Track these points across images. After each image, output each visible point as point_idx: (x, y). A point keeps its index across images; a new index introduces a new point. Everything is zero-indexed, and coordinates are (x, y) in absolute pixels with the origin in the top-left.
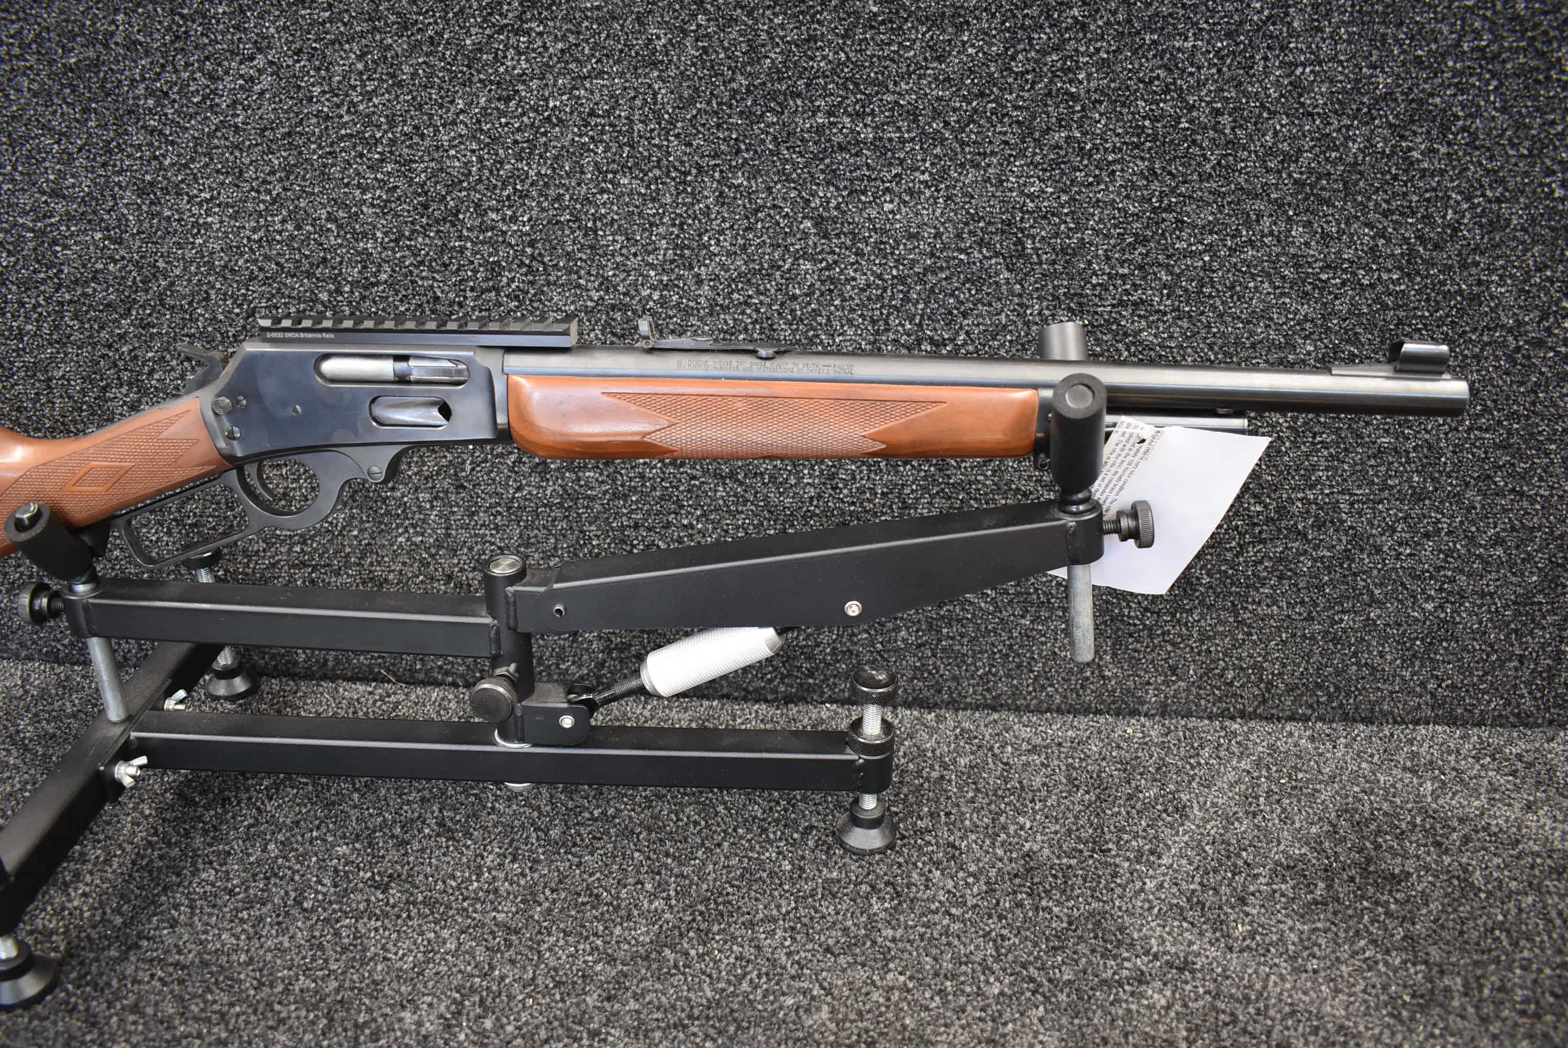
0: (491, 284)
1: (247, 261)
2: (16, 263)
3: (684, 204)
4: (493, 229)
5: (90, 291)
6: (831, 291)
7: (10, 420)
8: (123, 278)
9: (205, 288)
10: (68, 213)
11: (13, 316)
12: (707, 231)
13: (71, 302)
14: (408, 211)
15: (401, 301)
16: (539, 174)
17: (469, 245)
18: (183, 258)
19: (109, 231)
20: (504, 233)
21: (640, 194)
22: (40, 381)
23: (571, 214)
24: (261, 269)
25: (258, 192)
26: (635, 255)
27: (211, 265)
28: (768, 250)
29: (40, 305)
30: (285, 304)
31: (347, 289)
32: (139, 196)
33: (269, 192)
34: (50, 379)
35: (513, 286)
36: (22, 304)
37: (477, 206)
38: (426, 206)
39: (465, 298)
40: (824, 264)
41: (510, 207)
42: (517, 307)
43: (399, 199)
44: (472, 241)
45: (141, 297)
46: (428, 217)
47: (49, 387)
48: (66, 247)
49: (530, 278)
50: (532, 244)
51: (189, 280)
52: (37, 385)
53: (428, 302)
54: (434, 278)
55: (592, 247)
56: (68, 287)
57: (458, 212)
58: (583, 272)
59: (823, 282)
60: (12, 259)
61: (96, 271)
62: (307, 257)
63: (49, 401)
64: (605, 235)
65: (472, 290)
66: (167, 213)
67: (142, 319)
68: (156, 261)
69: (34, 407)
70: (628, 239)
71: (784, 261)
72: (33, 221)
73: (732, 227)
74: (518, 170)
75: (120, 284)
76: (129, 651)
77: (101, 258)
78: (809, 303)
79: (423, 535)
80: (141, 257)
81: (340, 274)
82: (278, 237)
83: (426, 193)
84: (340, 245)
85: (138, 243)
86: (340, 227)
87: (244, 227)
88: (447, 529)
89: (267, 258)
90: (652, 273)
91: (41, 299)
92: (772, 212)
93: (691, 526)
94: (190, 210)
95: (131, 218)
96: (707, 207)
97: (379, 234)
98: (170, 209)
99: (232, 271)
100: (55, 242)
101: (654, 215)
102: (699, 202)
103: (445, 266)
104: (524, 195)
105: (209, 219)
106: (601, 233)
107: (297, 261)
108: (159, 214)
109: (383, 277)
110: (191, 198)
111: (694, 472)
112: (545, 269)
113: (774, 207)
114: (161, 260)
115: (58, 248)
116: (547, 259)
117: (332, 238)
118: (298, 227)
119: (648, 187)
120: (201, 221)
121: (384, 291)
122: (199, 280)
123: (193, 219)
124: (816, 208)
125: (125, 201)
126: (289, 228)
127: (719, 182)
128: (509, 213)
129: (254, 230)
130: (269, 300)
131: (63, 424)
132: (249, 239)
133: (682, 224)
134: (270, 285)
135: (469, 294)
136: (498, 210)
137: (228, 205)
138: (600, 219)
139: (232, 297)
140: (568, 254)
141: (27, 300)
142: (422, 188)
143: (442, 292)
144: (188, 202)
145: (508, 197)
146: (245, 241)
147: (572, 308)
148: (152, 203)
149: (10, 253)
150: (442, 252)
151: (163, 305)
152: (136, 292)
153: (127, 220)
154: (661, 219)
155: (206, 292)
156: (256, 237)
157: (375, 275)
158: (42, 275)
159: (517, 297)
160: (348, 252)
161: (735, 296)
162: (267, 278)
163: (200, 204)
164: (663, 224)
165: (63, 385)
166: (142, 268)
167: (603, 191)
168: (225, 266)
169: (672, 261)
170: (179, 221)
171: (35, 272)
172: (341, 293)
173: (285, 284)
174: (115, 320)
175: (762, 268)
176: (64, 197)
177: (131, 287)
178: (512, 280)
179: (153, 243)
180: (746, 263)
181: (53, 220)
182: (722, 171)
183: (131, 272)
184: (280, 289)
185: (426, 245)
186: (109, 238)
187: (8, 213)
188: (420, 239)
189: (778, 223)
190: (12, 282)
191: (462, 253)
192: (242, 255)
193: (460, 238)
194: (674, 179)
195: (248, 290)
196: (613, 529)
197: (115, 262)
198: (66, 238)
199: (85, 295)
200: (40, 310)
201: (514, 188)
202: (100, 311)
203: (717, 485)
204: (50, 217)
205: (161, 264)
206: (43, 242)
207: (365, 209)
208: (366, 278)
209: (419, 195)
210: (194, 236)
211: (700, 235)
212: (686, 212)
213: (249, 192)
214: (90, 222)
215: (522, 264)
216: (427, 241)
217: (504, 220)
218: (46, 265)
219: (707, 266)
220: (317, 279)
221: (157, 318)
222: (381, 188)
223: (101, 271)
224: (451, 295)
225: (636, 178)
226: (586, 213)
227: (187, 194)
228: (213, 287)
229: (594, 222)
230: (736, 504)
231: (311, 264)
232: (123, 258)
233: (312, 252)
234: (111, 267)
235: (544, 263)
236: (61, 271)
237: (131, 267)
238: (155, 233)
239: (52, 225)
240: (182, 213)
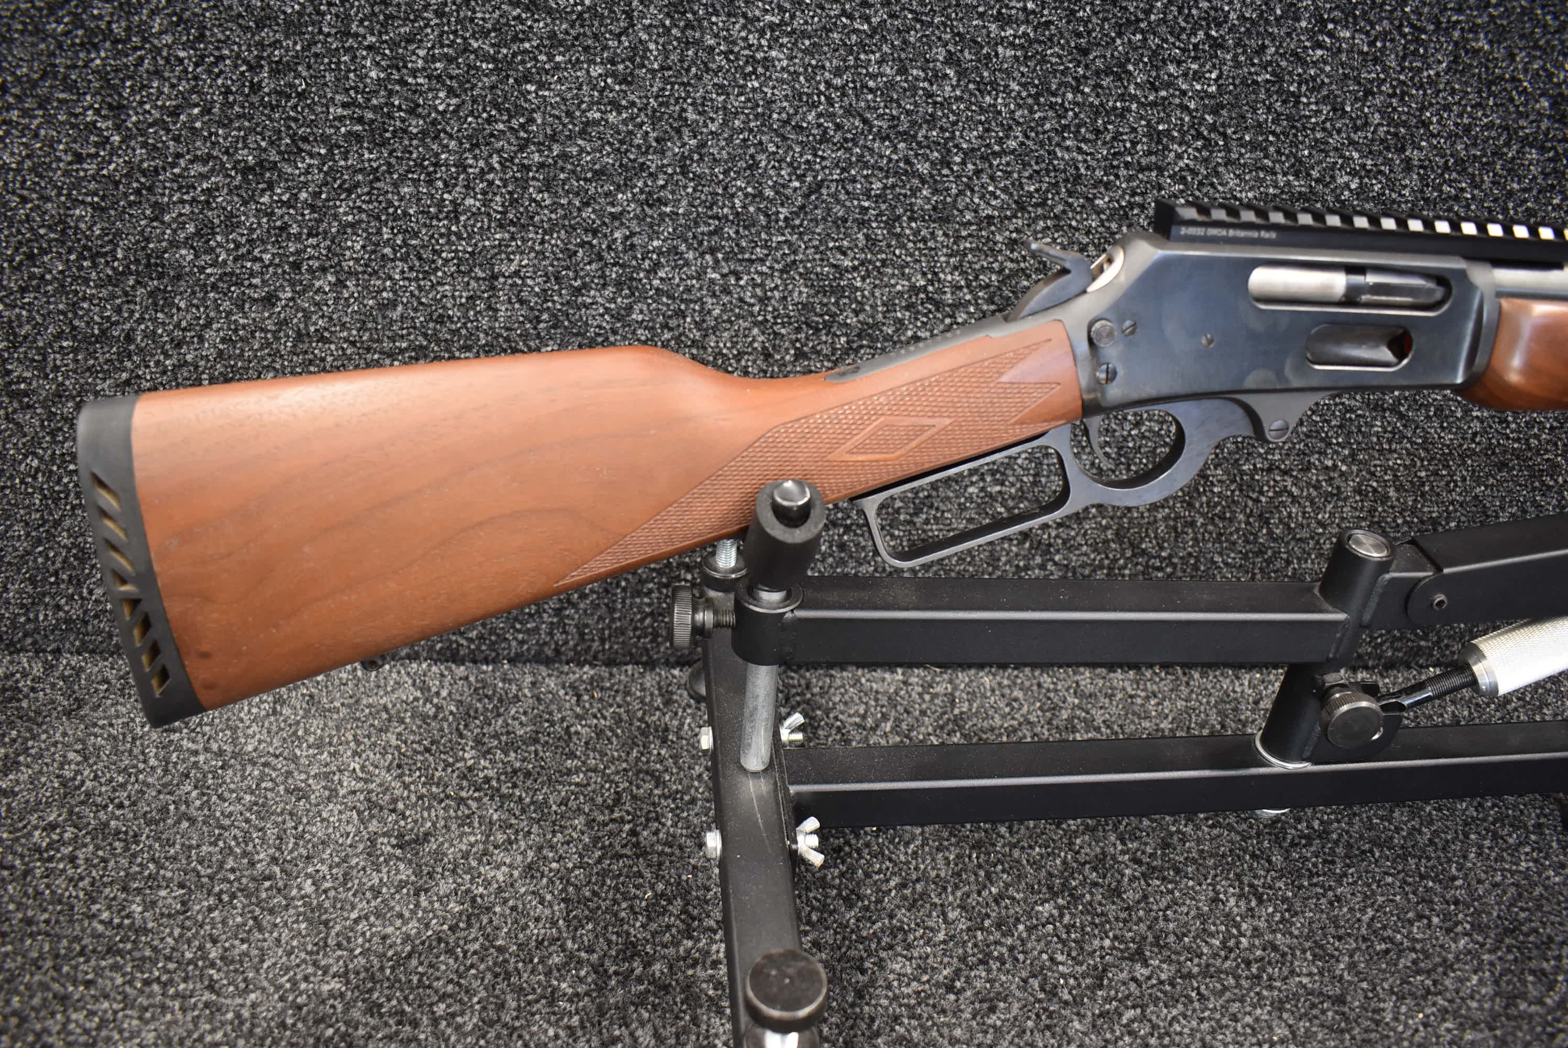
0: (1153, 159)
1: (820, 115)
2: (458, 107)
3: (1411, 69)
4: (1168, 85)
5: (574, 150)
6: (1553, 187)
7: (425, 335)
8: (630, 133)
9: (752, 150)
10: (552, 35)
11: (446, 184)
12: (1431, 104)
13: (542, 165)
14: (1060, 57)
15: (1030, 178)
16: (1242, 17)
17: (1134, 106)
18: (725, 108)
19: (613, 63)
20: (1184, 93)
21: (1361, 53)
22: (477, 279)
23: (1273, 74)
24: (838, 127)
25: (850, 17)
26: (1339, 132)
27: (765, 118)
28: (1493, 134)
29: (492, 169)
30: (866, 177)
31: (958, 159)
32: (668, 15)
33: (867, 19)
34: (494, 277)
35: (1181, 164)
36: (462, 166)
37: (1155, 54)
38: (1085, 52)
39: (1117, 176)
40: (1551, 154)
41: (1195, 59)
42: (1182, 191)
43: (1050, 39)
44: (1138, 102)
45: (653, 160)
46: (1087, 67)
47: (493, 288)
48: (541, 85)
49: (1205, 153)
50: (1215, 112)
51: (729, 140)
52: (473, 284)
53: (1066, 181)
54: (1080, 150)
55: (1289, 118)
56: (540, 144)
57: (1128, 60)
58: (1272, 149)
59: (1546, 176)
60: (454, 101)
61: (587, 123)
62: (908, 113)
63: (489, 308)
64: (1309, 104)
65: (1127, 165)
66: (711, 42)
67: (650, 194)
68: (684, 110)
69: (466, 316)
70: (1334, 110)
71: (1510, 147)
72: (493, 45)
73: (1459, 103)
74: (1216, 10)
75: (622, 142)
76: (566, 642)
77: (599, 103)
78: (1525, 201)
79: (1002, 484)
80: (660, 105)
81: (953, 138)
82: (871, 84)
83: (1089, 33)
84: (959, 99)
85: (658, 84)
86: (961, 74)
87: (823, 67)
88: (1036, 475)
89: (849, 112)
90: (1356, 155)
91: (495, 159)
92: (1509, 86)
93: (1335, 466)
94: (745, 39)
95: (652, 46)
96: (1438, 74)
97: (1015, 86)
98: (716, 36)
99: (798, 128)
100: (527, 79)
101: (1371, 81)
102: (1429, 67)
103: (1097, 132)
104: (1217, 44)
105: (774, 53)
106: (1305, 100)
107: (893, 118)
108: (698, 43)
109: (1012, 144)
110: (751, 21)
111: (1353, 403)
112: (1226, 145)
113: (1513, 79)
114: (690, 108)
115: (531, 88)
116: (1229, 131)
117: (948, 89)
118: (903, 71)
119: (1372, 44)
120: (759, 55)
121: (1008, 164)
122: (744, 140)
123: (747, 52)
124: (1559, 85)
125: (647, 22)
126: (888, 71)
127: (1456, 44)
128: (1195, 66)
129: (838, 72)
130: (843, 170)
131: (507, 339)
132: (828, 84)
133: (1403, 93)
134: (848, 150)
135: (1123, 172)
136: (1179, 63)
137: (804, 35)
138: (1307, 82)
139: (790, 165)
140: (1260, 125)
141: (470, 162)
142: (1085, 26)
143: (1088, 168)
144: (744, 27)
145: (1196, 46)
146: (822, 87)
147: (1250, 195)
148: (689, 25)
149: (451, 92)
150: (1097, 113)
151: (684, 173)
152: (647, 152)
153: (647, 49)
154: (1379, 87)
155: (752, 157)
156: (838, 82)
157: (1000, 141)
158: (501, 126)
159: (1183, 178)
160: (968, 109)
161: (1446, 188)
162: (846, 140)
163: (762, 33)
164: (1381, 92)
165: (514, 285)
166: (660, 119)
167: (1320, 45)
168: (786, 122)
169: (1382, 141)
170: (726, 54)
171: (489, 121)
172: (948, 165)
173: (871, 150)
174: (607, 194)
175: (1485, 155)
176: (550, 11)
177: (639, 147)
178: (1179, 157)
179: (682, 84)
180: (1466, 149)
181: (527, 45)
182: (1462, 29)
183: (643, 123)
184: (862, 156)
185: (1076, 104)
186: (614, 75)
187: (455, 33)
188: (1070, 96)
189: (1512, 100)
190: (451, 137)
191: (1122, 116)
192: (814, 105)
193: (1121, 97)
194: (1404, 36)
195: (815, 155)
196: (1242, 473)
197: (618, 108)
198: (547, 72)
199: (565, 156)
200: (491, 176)
201: (1208, 35)
202: (586, 180)
203: (1375, 418)
204: (522, 41)
205: (691, 115)
206: (508, 77)
207: (1000, 49)
208: (988, 146)
209: (1079, 35)
210: (746, 76)
211: (1422, 109)
212: (1412, 79)
213: (838, 17)
214: (586, 49)
215: (1199, 136)
216: (1079, 98)
217: (1185, 75)
218: (508, 110)
219: (1421, 149)
220: (919, 144)
221: (673, 192)
222: (1027, 22)
223: (596, 123)
224: (1099, 173)
225: (1361, 31)
226: (1290, 73)
227: (744, 16)
228: (765, 150)
229: (1300, 84)
230: (1390, 442)
231: (913, 123)
232: (633, 104)
233: (916, 104)
234: (612, 117)
235: (1224, 135)
236: (531, 120)
237: (642, 118)
238: (688, 70)
239: (526, 51)
240: (734, 43)
